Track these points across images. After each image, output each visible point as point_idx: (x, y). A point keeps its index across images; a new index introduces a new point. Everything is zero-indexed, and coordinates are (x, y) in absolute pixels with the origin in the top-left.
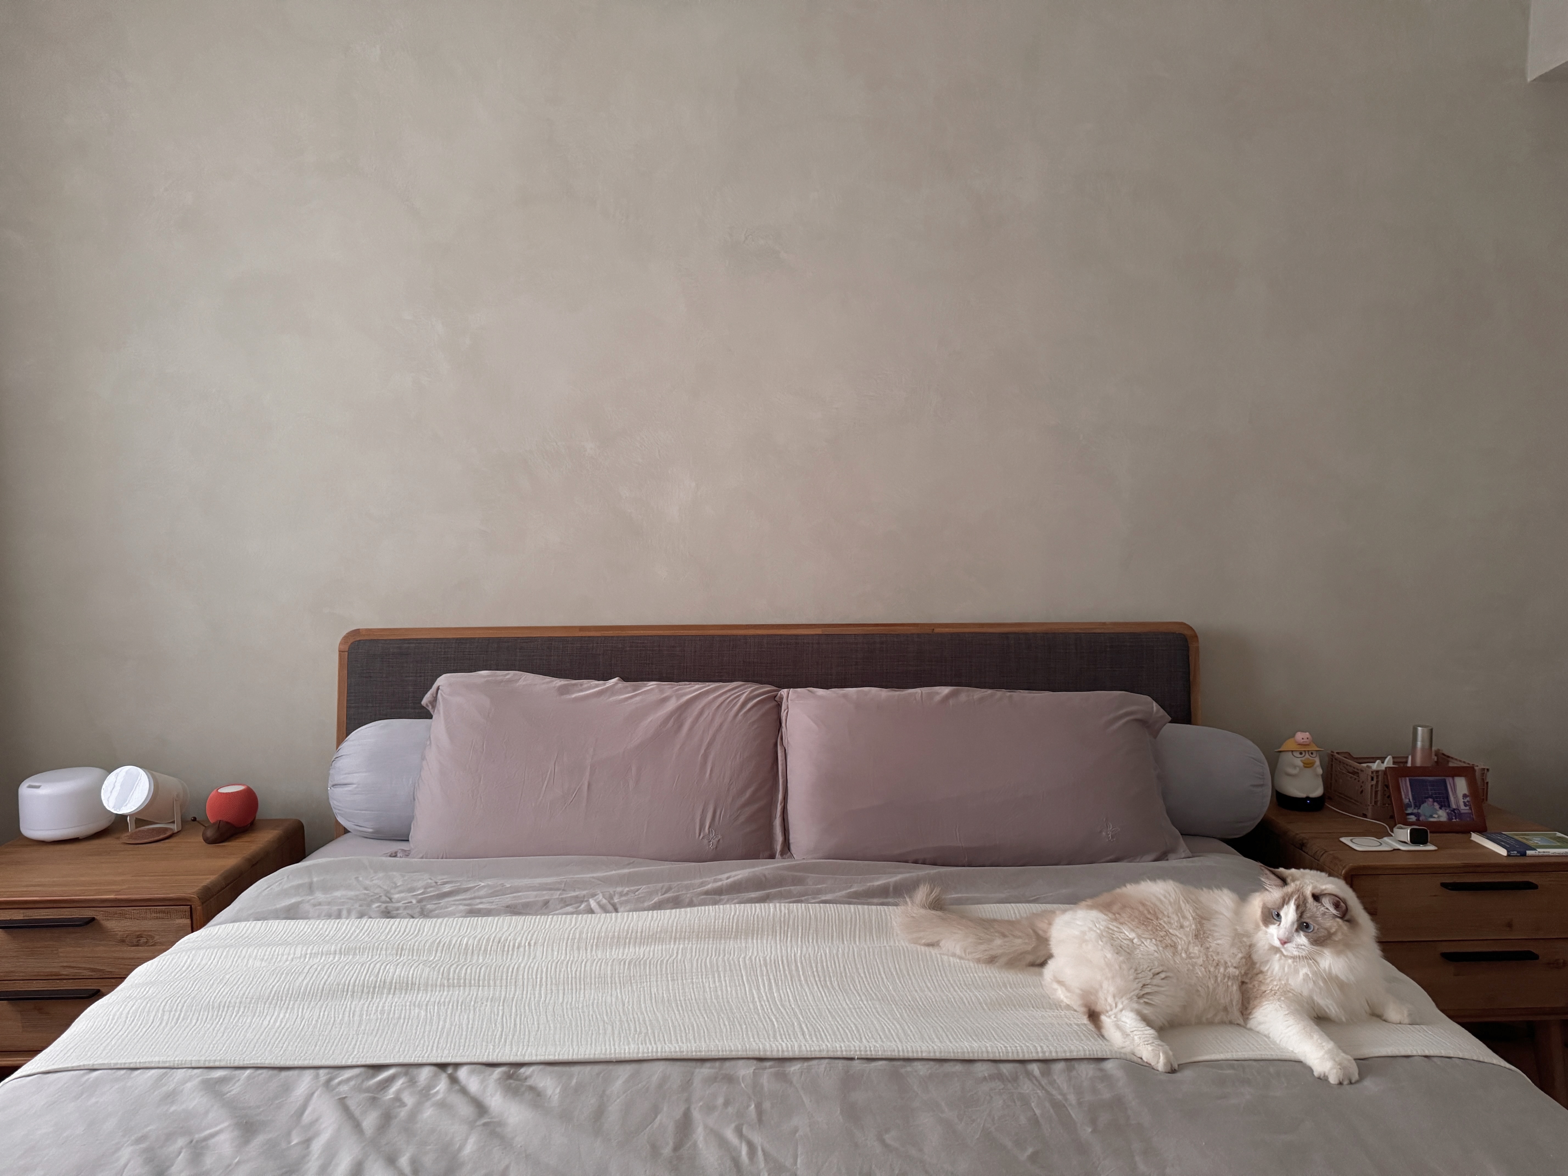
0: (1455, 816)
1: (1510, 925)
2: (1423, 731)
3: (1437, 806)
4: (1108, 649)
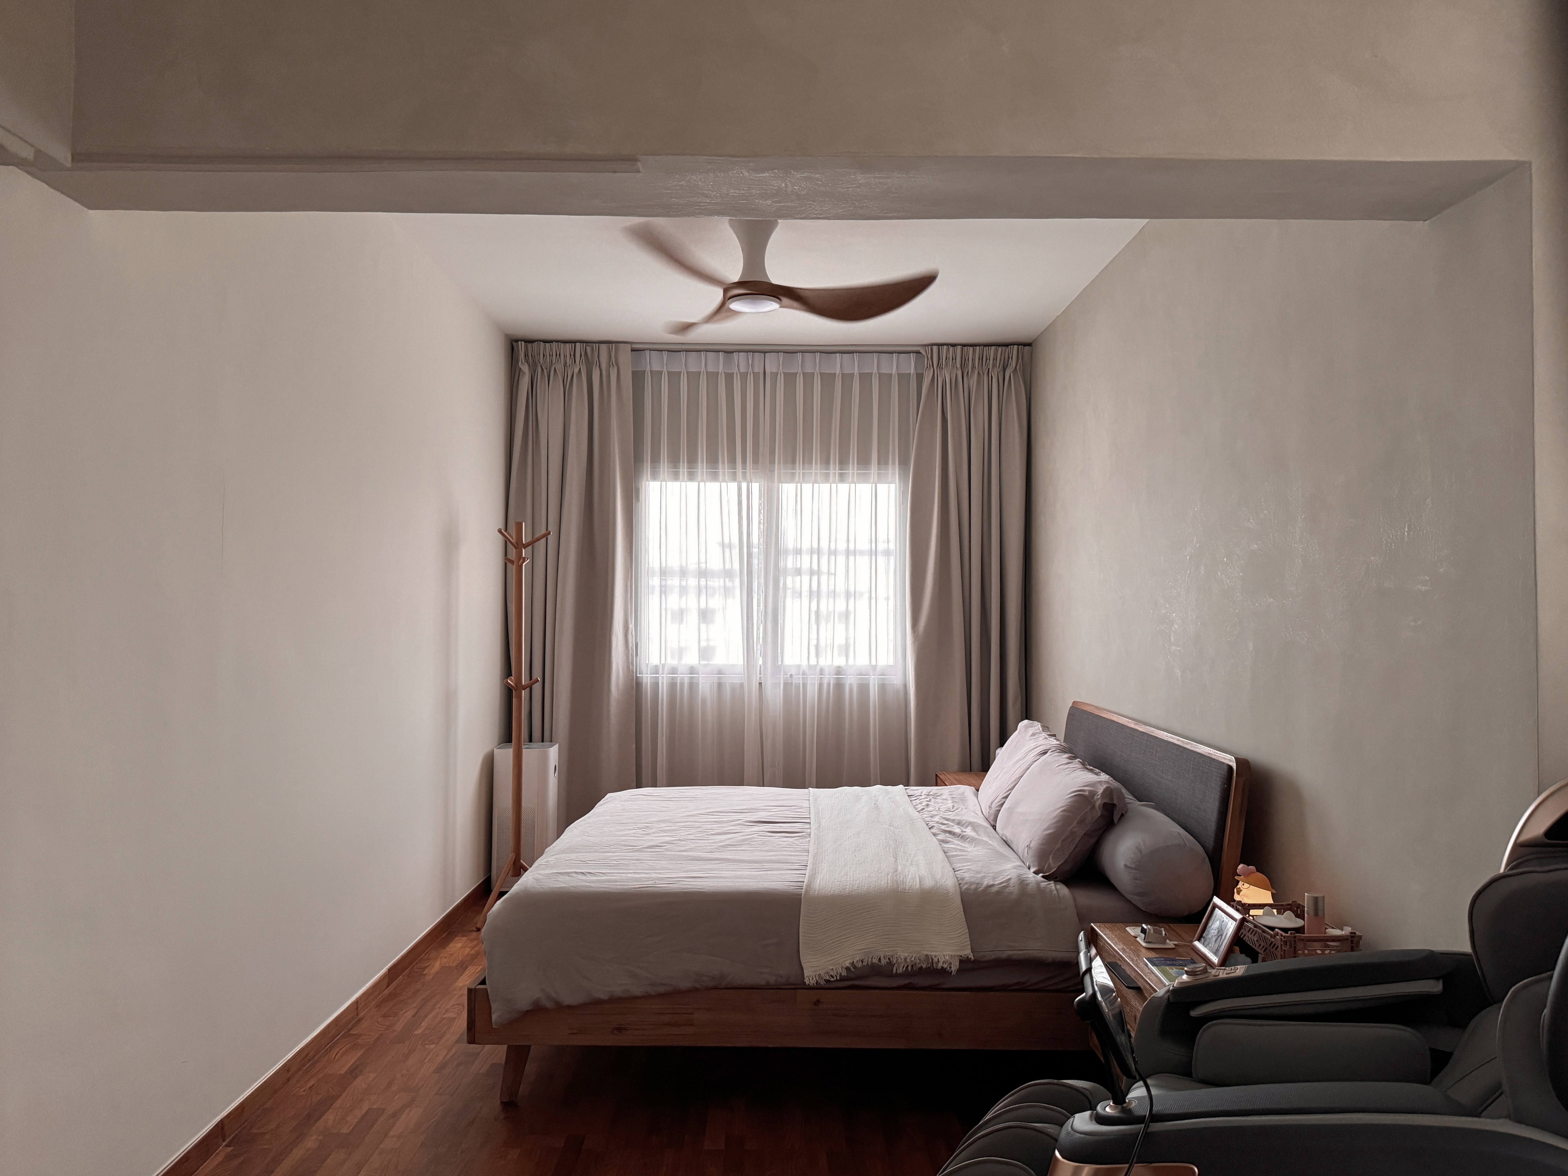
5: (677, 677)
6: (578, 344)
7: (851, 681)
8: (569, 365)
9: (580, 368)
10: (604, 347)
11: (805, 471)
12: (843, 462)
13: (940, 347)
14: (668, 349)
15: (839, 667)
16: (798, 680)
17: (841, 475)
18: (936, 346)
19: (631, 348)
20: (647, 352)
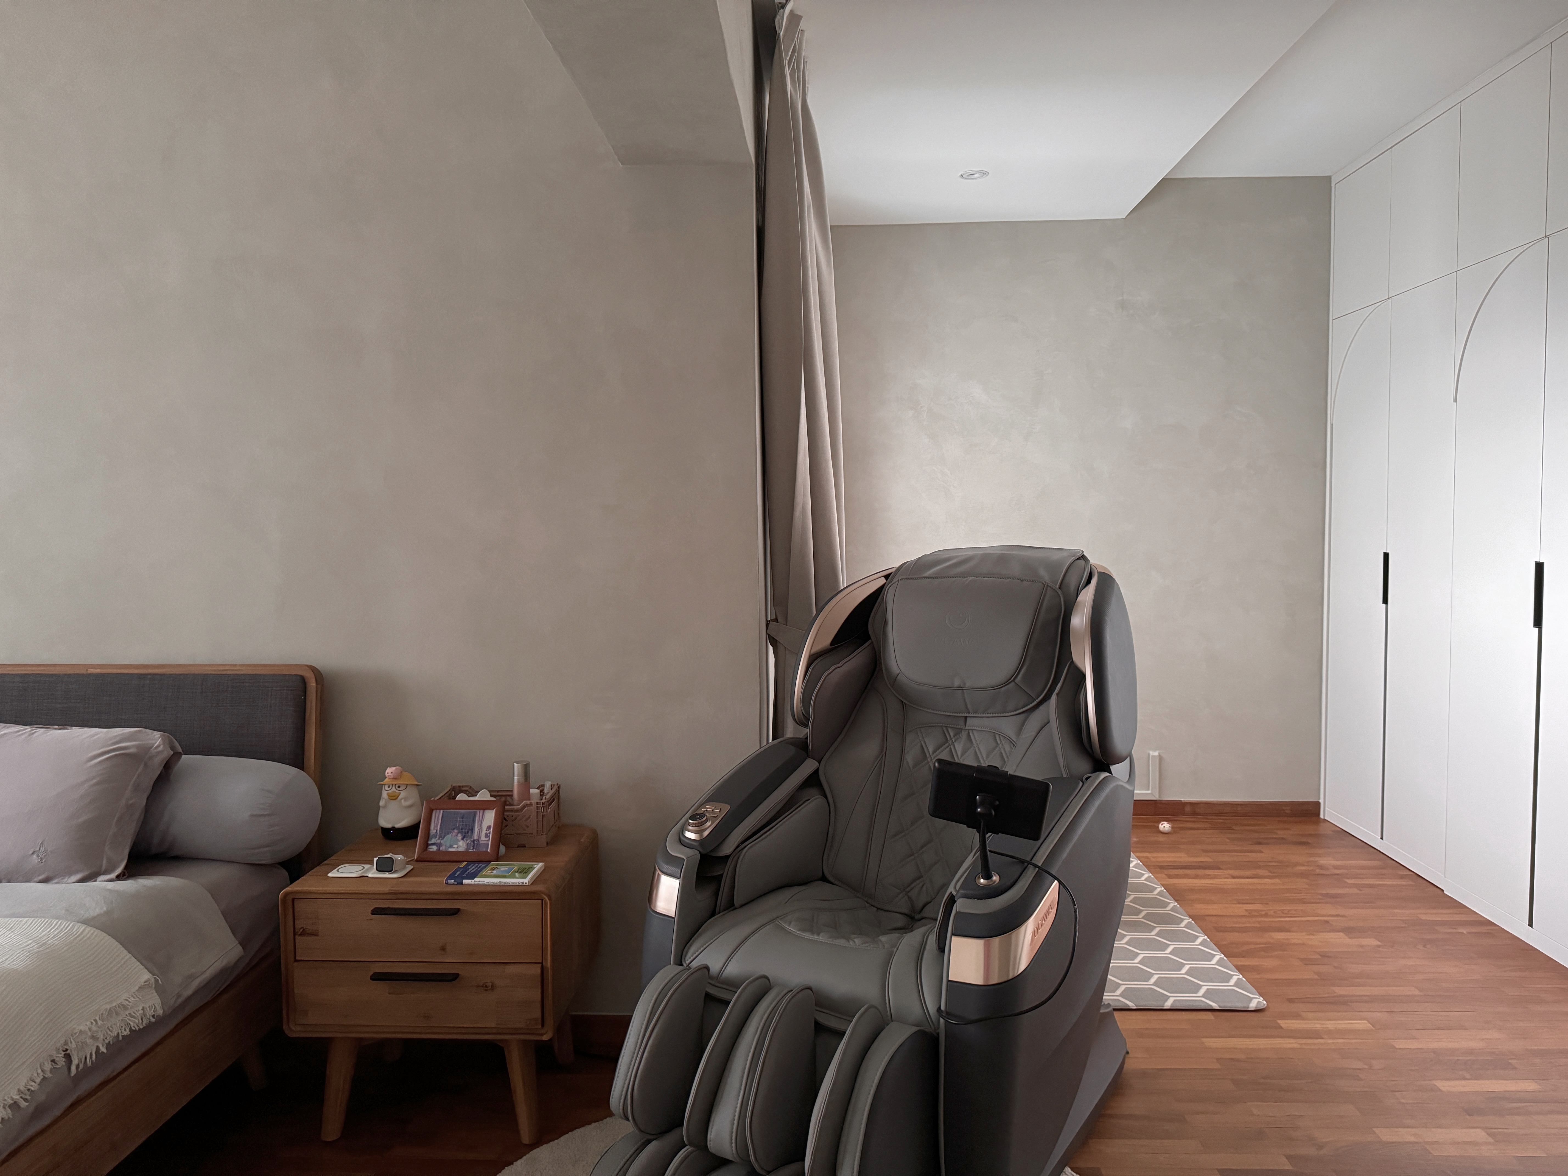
0: (473, 847)
1: (443, 949)
2: (518, 766)
3: (460, 837)
4: (230, 689)
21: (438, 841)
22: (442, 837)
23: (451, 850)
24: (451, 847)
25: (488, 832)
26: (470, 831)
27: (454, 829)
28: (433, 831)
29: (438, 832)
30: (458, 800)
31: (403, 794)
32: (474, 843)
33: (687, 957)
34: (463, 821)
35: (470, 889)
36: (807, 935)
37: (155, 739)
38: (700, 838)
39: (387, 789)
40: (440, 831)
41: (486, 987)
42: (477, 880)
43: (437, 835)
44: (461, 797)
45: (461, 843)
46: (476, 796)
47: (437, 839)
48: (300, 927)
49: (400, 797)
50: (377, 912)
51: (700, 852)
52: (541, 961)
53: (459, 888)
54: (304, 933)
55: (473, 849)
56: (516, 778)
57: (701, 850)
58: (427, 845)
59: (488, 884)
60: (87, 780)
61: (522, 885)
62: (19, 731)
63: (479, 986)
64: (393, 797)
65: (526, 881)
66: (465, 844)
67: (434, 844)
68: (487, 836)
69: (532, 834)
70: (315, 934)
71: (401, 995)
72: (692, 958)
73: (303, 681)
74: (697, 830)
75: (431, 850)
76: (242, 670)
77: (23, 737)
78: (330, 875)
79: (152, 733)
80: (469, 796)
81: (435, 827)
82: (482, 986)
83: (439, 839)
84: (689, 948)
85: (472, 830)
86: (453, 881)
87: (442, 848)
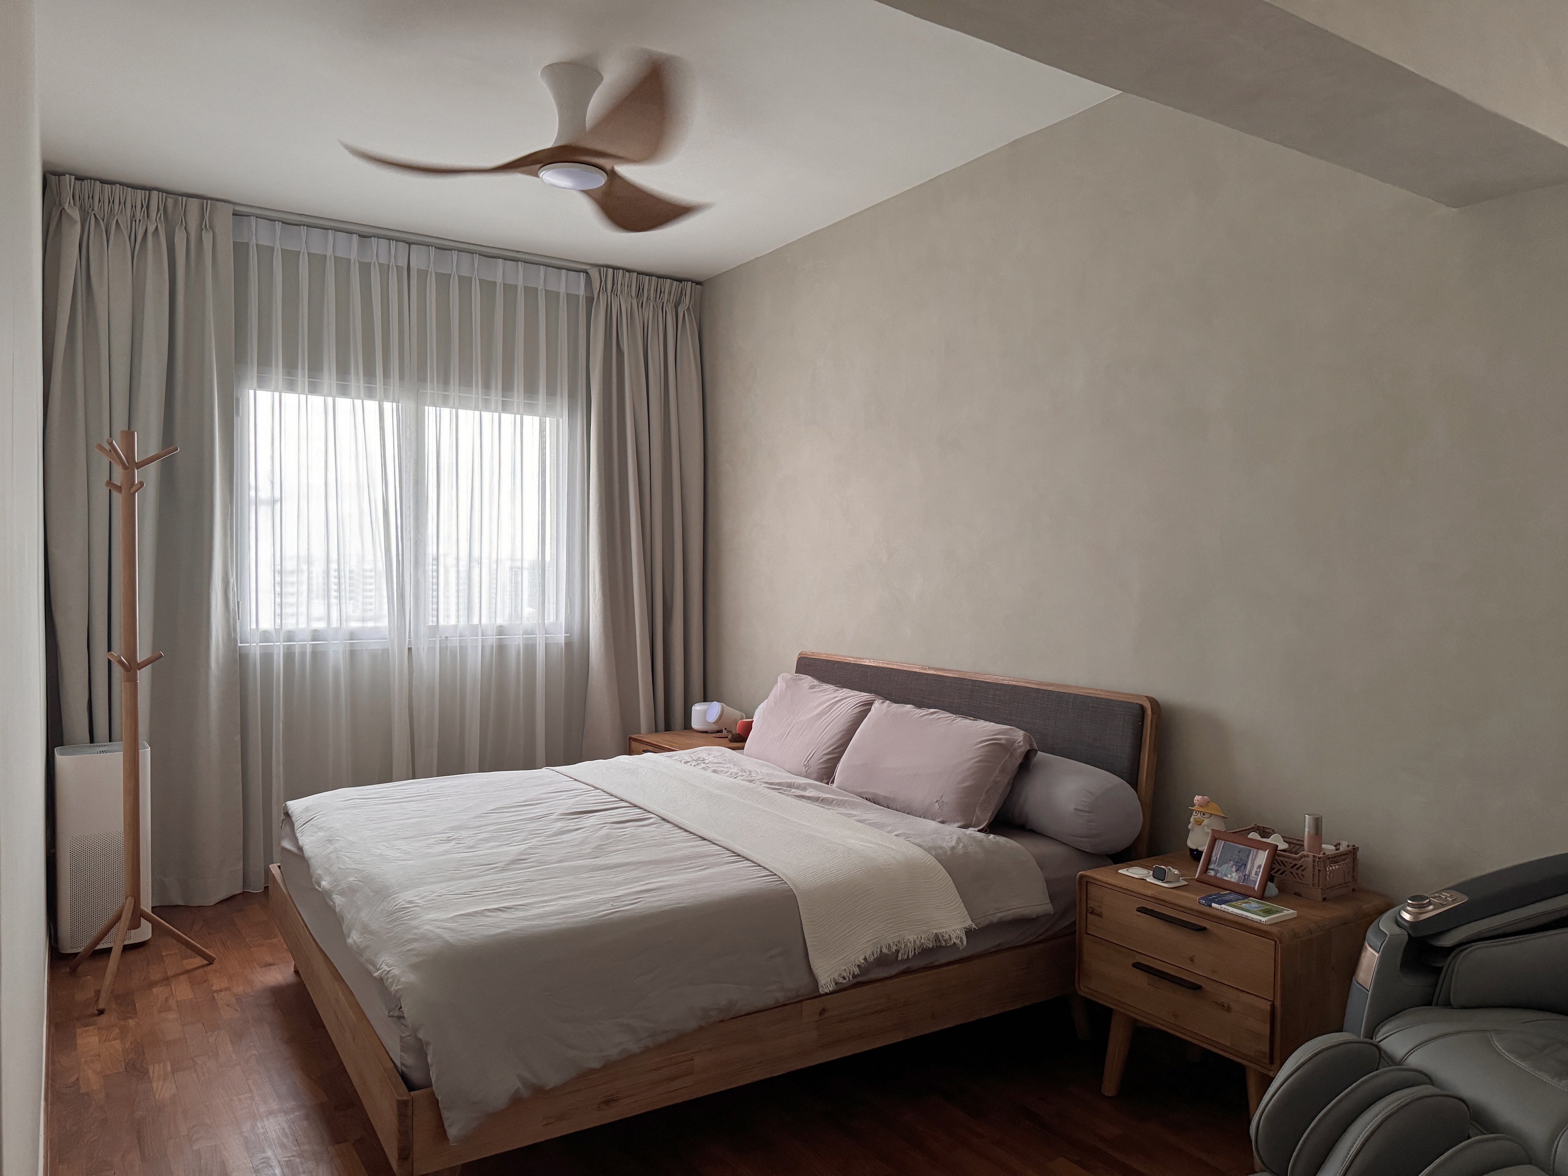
0: (1244, 880)
2: (1309, 818)
5: (295, 645)
6: (154, 193)
7: (516, 641)
8: (140, 220)
9: (157, 227)
10: (194, 204)
11: (460, 395)
12: (507, 388)
13: (616, 271)
14: (284, 220)
15: (501, 626)
16: (455, 642)
17: (504, 404)
18: (611, 269)
19: (234, 210)
20: (253, 219)
21: (1216, 868)
22: (1220, 865)
23: (1225, 878)
24: (1226, 875)
25: (1258, 870)
26: (1243, 866)
27: (1230, 860)
28: (1213, 859)
29: (1217, 859)
30: (1250, 839)
31: (1206, 822)
32: (1245, 877)
33: (1380, 1034)
34: (1239, 855)
35: (1216, 913)
36: (1512, 1057)
37: (1019, 735)
38: (1414, 920)
39: (1195, 814)
40: (1219, 859)
41: (1223, 1006)
42: (1224, 907)
43: (1216, 862)
44: (1254, 835)
45: (1234, 874)
46: (1269, 838)
47: (1216, 865)
48: (1091, 906)
49: (1204, 823)
50: (1142, 910)
51: (1409, 934)
52: (1272, 1000)
53: (1206, 909)
54: (1092, 913)
55: (1243, 883)
56: (1306, 829)
57: (1410, 932)
58: (1207, 869)
59: (1231, 912)
60: (973, 758)
61: (1260, 922)
62: (948, 717)
63: (1217, 1003)
64: (1199, 823)
65: (1263, 919)
66: (1237, 877)
67: (1212, 869)
68: (1257, 874)
69: (1308, 885)
70: (1100, 915)
71: (1157, 989)
72: (1382, 1037)
73: (1142, 708)
74: (1415, 911)
75: (1209, 874)
76: (1101, 694)
77: (949, 721)
78: (1120, 871)
79: (1019, 731)
80: (1262, 838)
81: (1216, 854)
82: (1220, 1005)
83: (1217, 866)
84: (1382, 1027)
85: (1245, 865)
86: (1204, 901)
87: (1219, 875)
